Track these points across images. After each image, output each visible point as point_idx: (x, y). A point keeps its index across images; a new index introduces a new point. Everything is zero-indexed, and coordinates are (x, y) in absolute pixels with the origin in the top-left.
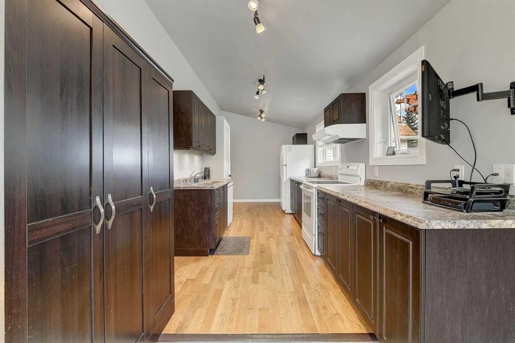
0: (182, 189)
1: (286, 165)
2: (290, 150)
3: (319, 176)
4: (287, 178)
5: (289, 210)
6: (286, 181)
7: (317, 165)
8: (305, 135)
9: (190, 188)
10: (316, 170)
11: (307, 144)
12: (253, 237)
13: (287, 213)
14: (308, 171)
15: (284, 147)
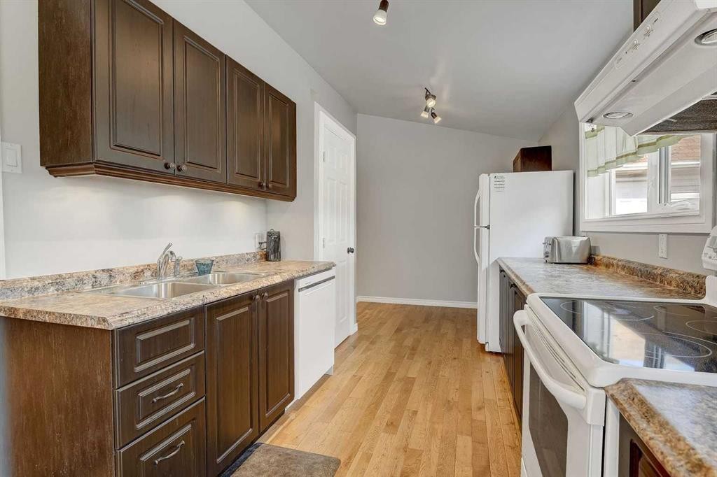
0: (21, 316)
1: (488, 227)
2: (500, 186)
3: (591, 260)
4: (492, 261)
5: (494, 345)
6: (487, 270)
7: (582, 227)
8: (547, 150)
9: (41, 318)
10: (577, 241)
11: (551, 170)
12: (347, 464)
13: (491, 353)
14: (552, 243)
15: (484, 179)
